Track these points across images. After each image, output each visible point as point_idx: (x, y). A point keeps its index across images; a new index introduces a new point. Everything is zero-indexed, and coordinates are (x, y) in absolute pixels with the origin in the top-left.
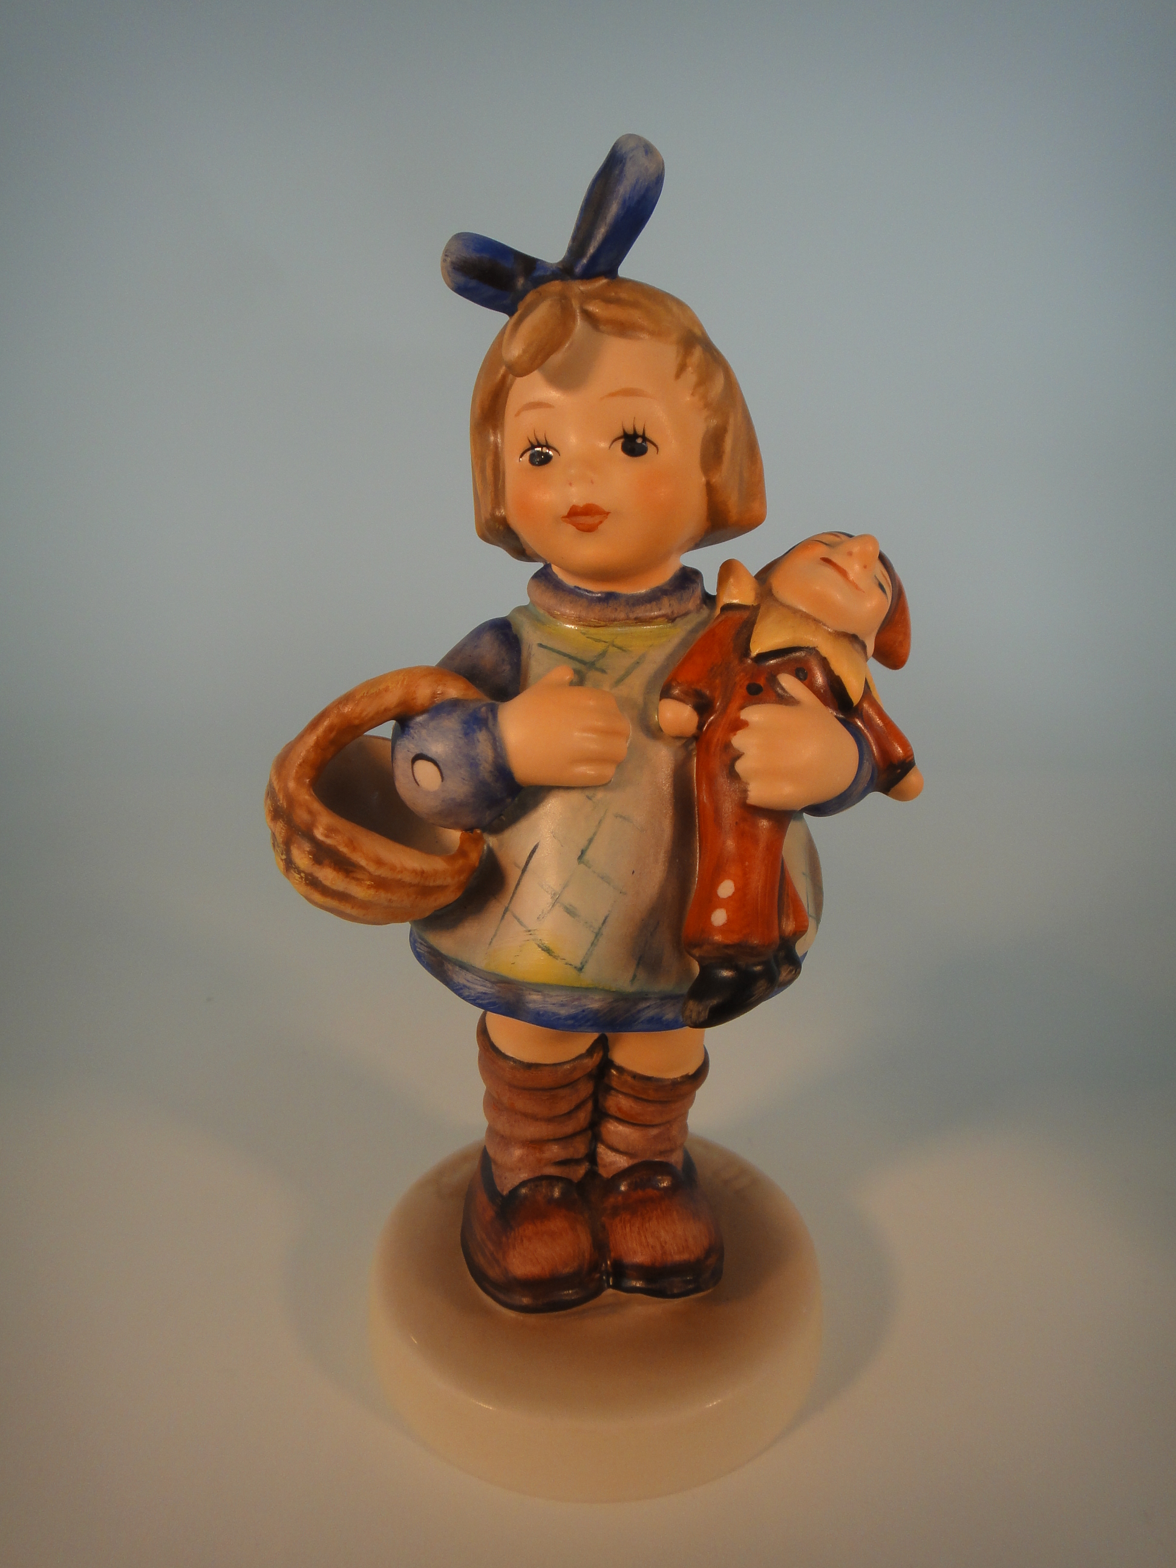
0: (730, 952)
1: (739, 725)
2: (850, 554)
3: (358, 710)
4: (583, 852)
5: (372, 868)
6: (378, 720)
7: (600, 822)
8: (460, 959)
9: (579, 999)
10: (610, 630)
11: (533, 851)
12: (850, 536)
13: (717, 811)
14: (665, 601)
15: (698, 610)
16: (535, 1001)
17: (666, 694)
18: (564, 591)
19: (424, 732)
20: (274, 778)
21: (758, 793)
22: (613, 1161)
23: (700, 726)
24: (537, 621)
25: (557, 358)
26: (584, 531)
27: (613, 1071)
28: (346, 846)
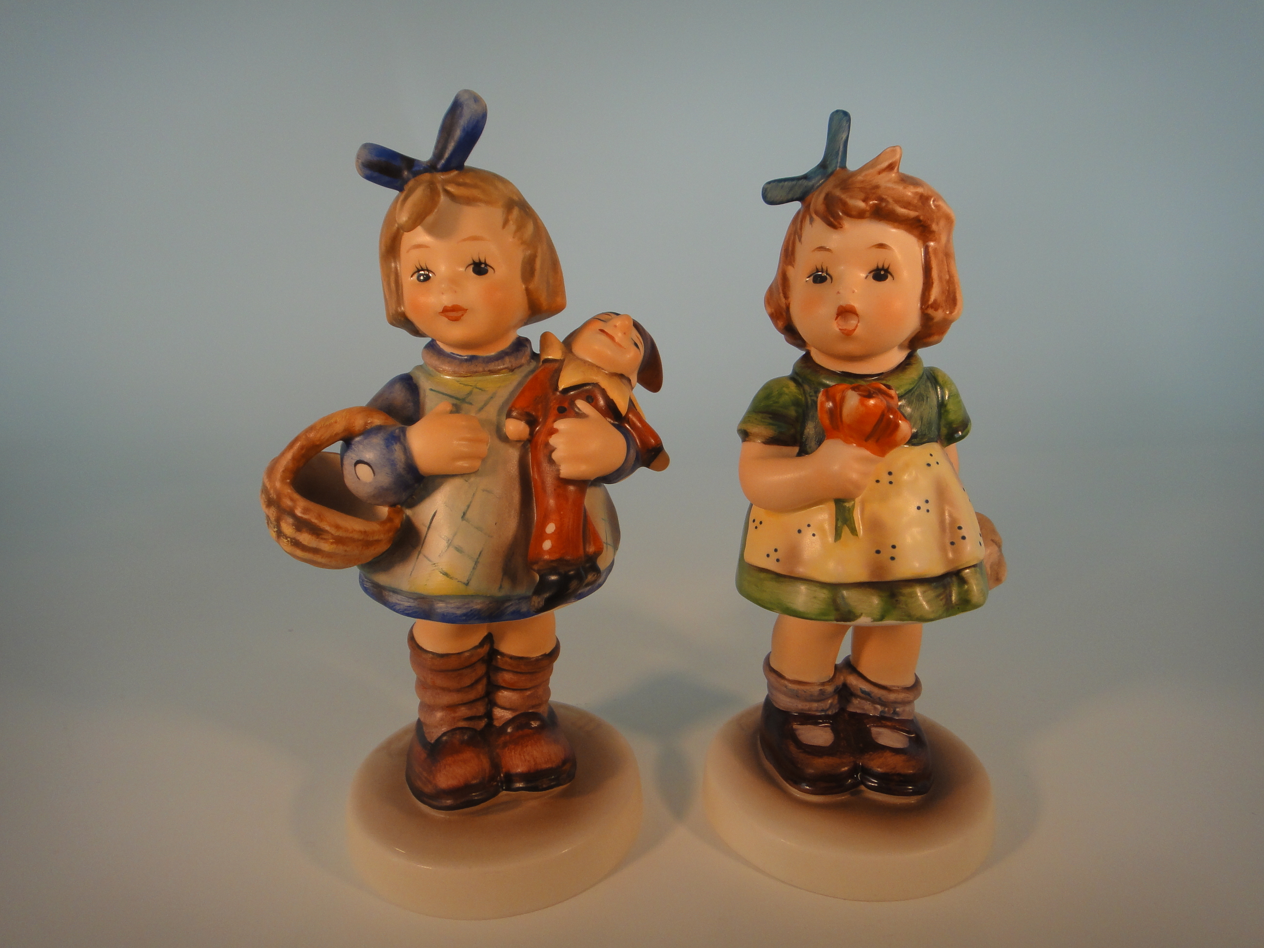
0: (554, 564)
1: (553, 432)
2: (615, 326)
3: (319, 435)
4: (464, 514)
5: (333, 531)
6: (331, 441)
7: (474, 495)
8: (392, 586)
9: (468, 604)
10: (474, 378)
11: (434, 515)
12: (618, 314)
13: (543, 482)
14: (507, 359)
15: (529, 363)
16: (441, 608)
17: (509, 416)
18: (444, 356)
19: (361, 447)
20: (266, 481)
21: (566, 470)
22: (502, 715)
23: (532, 433)
24: (429, 375)
25: (430, 219)
26: (453, 321)
27: (499, 657)
28: (316, 519)
